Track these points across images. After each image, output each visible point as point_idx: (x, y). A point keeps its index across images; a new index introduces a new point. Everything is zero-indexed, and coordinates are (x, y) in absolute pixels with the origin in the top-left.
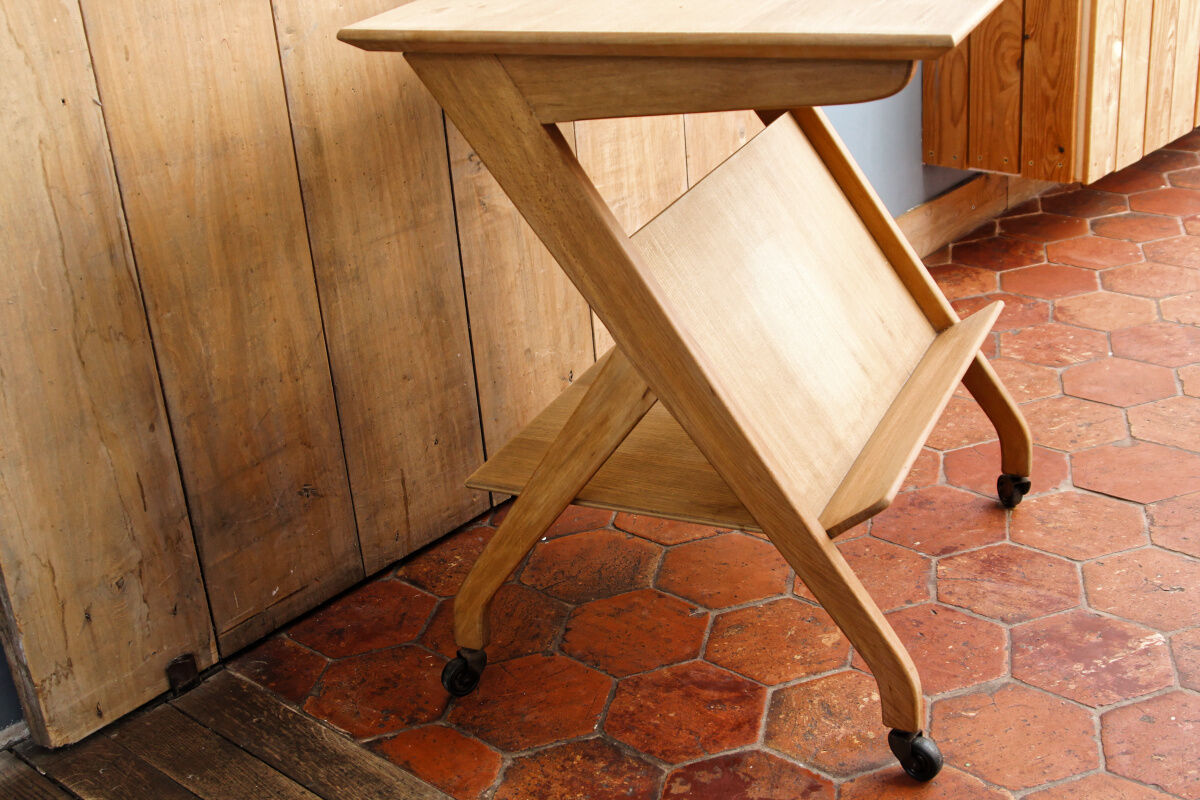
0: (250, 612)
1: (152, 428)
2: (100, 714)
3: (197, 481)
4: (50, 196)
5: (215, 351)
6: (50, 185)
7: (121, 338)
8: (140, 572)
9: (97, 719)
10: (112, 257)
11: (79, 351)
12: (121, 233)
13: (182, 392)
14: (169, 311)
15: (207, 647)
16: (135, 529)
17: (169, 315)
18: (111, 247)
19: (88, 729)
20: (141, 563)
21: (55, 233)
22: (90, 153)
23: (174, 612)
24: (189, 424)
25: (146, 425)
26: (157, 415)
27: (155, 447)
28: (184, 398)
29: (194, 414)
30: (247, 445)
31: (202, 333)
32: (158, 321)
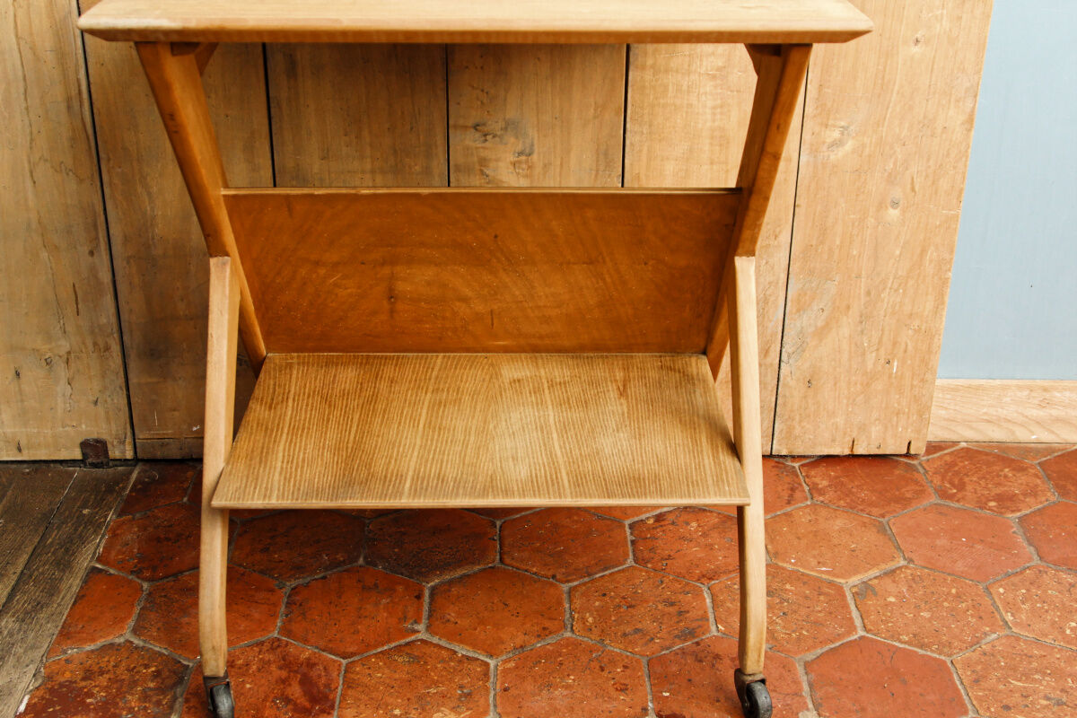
0: (167, 434)
1: (91, 253)
2: (20, 450)
3: (131, 310)
4: (18, 44)
5: (160, 213)
6: (20, 34)
7: (71, 173)
8: (68, 359)
9: (17, 451)
10: (69, 107)
11: (31, 172)
12: (80, 92)
13: (125, 236)
14: (120, 167)
15: (123, 443)
16: (66, 325)
17: (120, 170)
18: (69, 100)
19: (8, 455)
20: (69, 353)
21: (20, 74)
22: (58, 20)
23: (96, 403)
24: (128, 262)
25: (86, 249)
26: (98, 245)
27: (93, 270)
28: (126, 239)
29: (134, 257)
30: (182, 300)
31: (149, 194)
32: (109, 172)
